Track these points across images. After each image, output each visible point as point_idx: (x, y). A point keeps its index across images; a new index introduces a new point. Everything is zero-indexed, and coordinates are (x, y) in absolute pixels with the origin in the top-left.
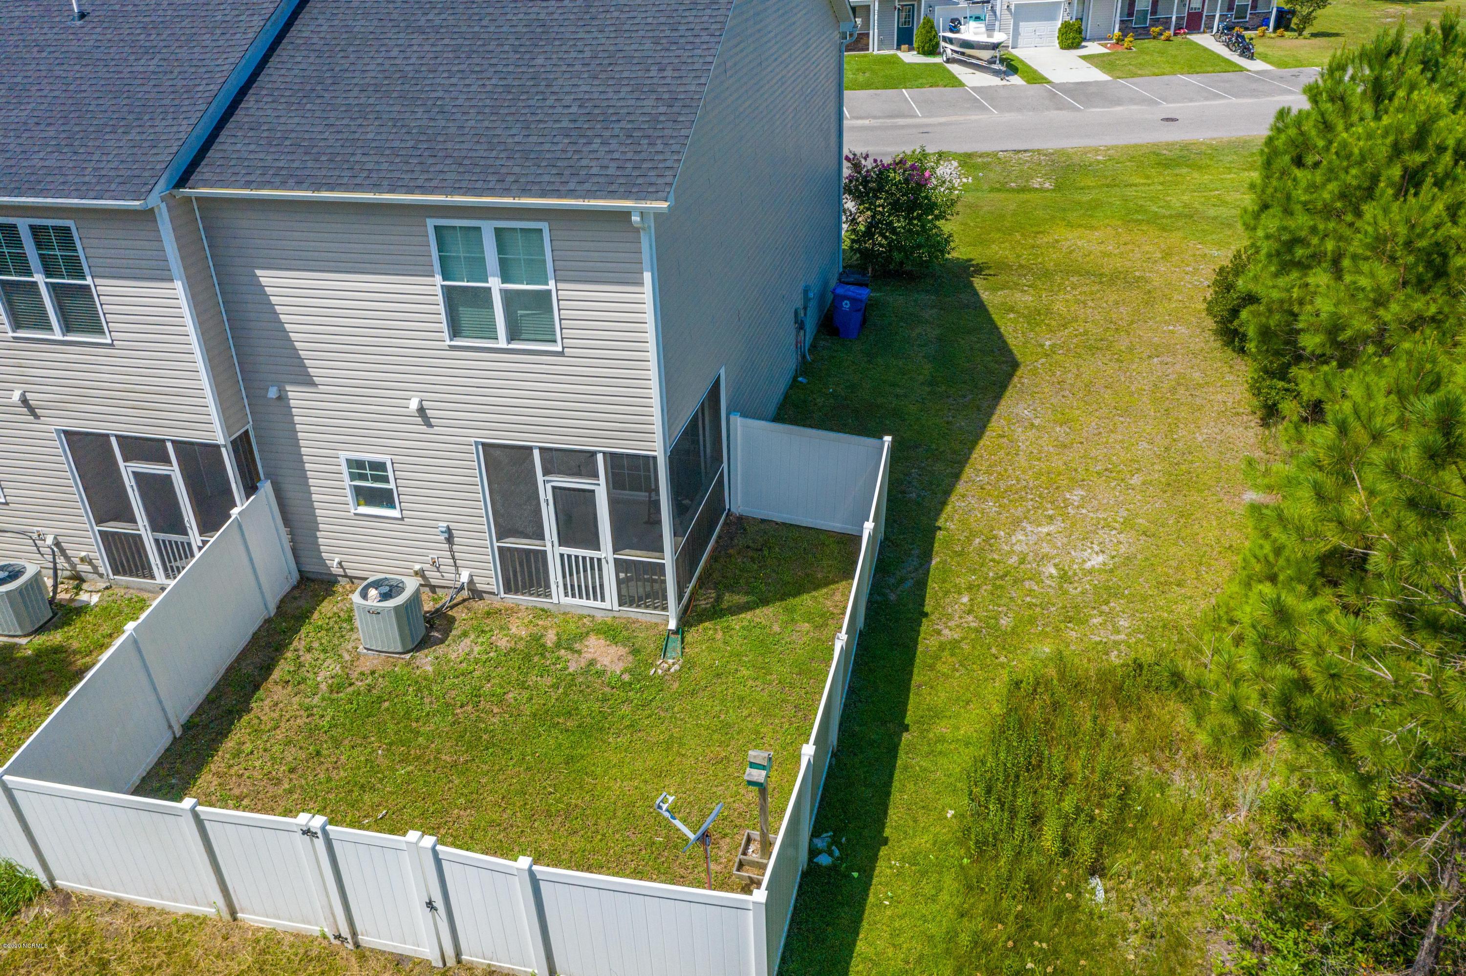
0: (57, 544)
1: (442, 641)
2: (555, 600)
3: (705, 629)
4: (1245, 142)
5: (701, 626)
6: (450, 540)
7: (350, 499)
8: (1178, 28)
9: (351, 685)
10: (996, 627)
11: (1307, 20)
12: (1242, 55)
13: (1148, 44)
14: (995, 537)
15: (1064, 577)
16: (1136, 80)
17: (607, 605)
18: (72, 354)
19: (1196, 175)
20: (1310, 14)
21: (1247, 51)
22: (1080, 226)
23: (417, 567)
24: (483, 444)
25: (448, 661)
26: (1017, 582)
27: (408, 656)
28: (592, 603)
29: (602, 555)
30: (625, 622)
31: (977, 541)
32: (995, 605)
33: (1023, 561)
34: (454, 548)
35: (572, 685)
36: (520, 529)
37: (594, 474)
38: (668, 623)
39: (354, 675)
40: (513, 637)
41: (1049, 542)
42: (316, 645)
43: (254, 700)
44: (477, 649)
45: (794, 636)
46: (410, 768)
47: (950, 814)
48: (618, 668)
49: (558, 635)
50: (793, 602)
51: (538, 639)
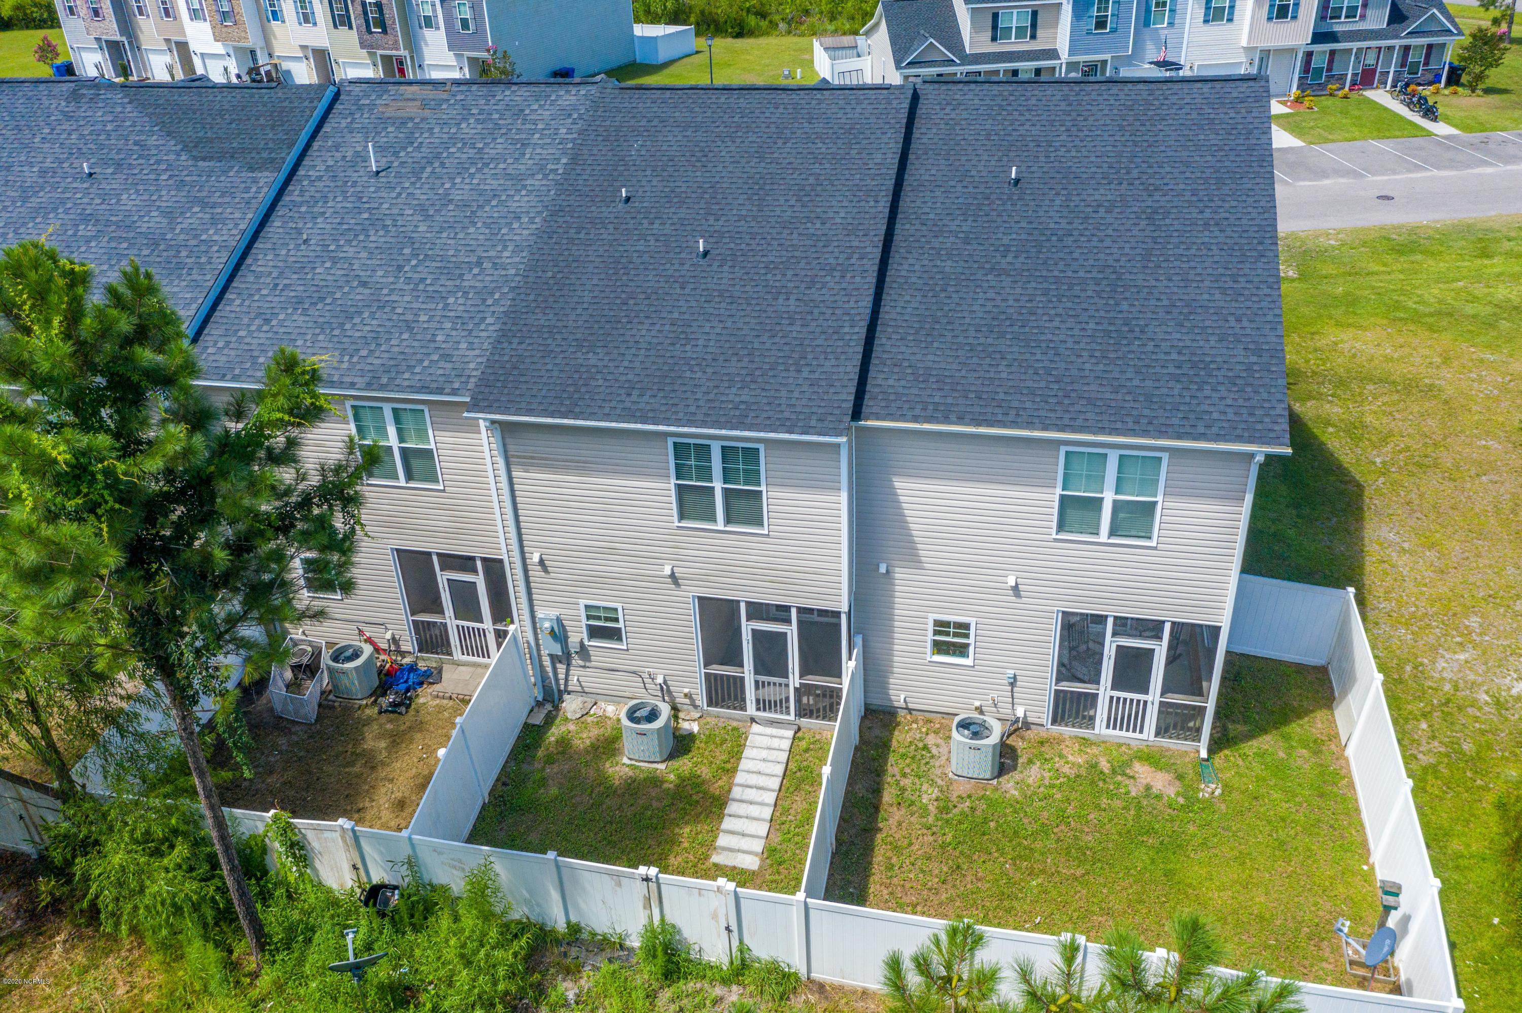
0: (665, 682)
1: (1014, 767)
2: (1097, 731)
3: (1226, 756)
4: (1469, 226)
6: (1013, 684)
7: (929, 650)
8: (1353, 83)
9: (955, 807)
10: (1462, 753)
11: (1480, 77)
12: (1425, 116)
13: (1328, 102)
14: (1422, 664)
15: (1498, 704)
16: (1330, 146)
17: (1144, 736)
18: (731, 540)
19: (1431, 262)
20: (1482, 72)
21: (1430, 113)
22: (1350, 325)
23: (977, 704)
24: (1063, 612)
25: (1029, 786)
26: (1460, 708)
27: (995, 782)
28: (1130, 734)
29: (1149, 698)
30: (1163, 752)
31: (1408, 668)
32: (1452, 731)
33: (1456, 688)
34: (1015, 689)
35: (1139, 807)
36: (1081, 676)
37: (1160, 638)
38: (1198, 752)
39: (954, 799)
40: (1073, 764)
41: (1470, 669)
42: (907, 770)
43: (879, 820)
44: (1047, 775)
45: (1300, 762)
46: (1040, 881)
47: (1496, 921)
48: (1171, 792)
49: (1109, 762)
50: (1286, 729)
51: (1093, 766)
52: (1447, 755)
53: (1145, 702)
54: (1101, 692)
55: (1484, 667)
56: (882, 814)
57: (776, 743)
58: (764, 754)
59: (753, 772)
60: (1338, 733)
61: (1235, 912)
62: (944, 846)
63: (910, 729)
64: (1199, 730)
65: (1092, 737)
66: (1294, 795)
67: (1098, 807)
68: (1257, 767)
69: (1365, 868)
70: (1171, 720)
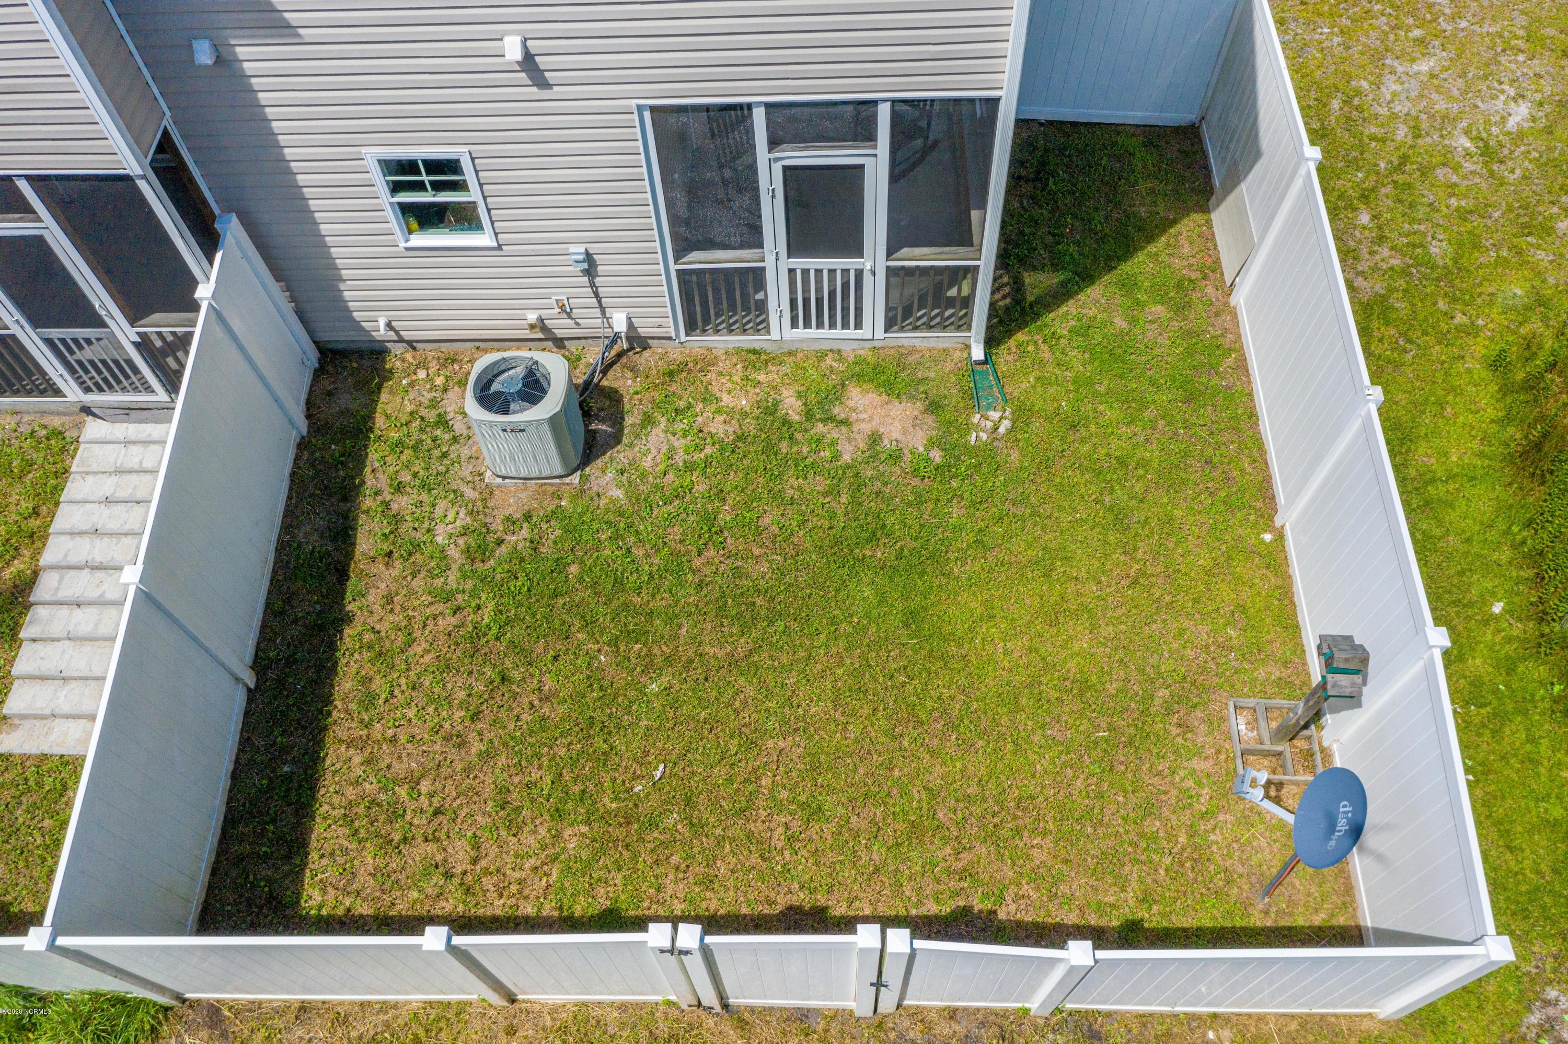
1: (616, 439)
2: (775, 335)
3: (1019, 346)
5: (1012, 342)
6: (589, 272)
7: (394, 225)
9: (500, 543)
10: (1429, 263)
14: (1358, 93)
15: (1487, 152)
17: (865, 334)
23: (532, 317)
24: (653, 109)
25: (643, 475)
26: (1424, 172)
27: (575, 479)
28: (838, 333)
29: (866, 263)
30: (901, 359)
31: (1336, 104)
32: (1413, 221)
33: (1417, 133)
34: (598, 281)
35: (858, 485)
36: (718, 239)
37: (870, 137)
38: (968, 347)
39: (498, 525)
40: (731, 412)
41: (1438, 89)
42: (406, 477)
43: (349, 596)
44: (680, 444)
45: (1152, 332)
46: (665, 680)
47: (1497, 608)
48: (918, 441)
49: (799, 396)
50: (1126, 268)
51: (772, 410)
52: (1405, 272)
53: (859, 274)
54: (769, 264)
55: (1460, 82)
56: (352, 585)
57: (135, 456)
58: (108, 486)
59: (82, 533)
60: (1217, 261)
61: (1034, 683)
62: (478, 632)
63: (412, 385)
64: (967, 302)
65: (768, 347)
66: (1143, 407)
67: (778, 497)
68: (1075, 357)
69: (1268, 537)
70: (912, 289)
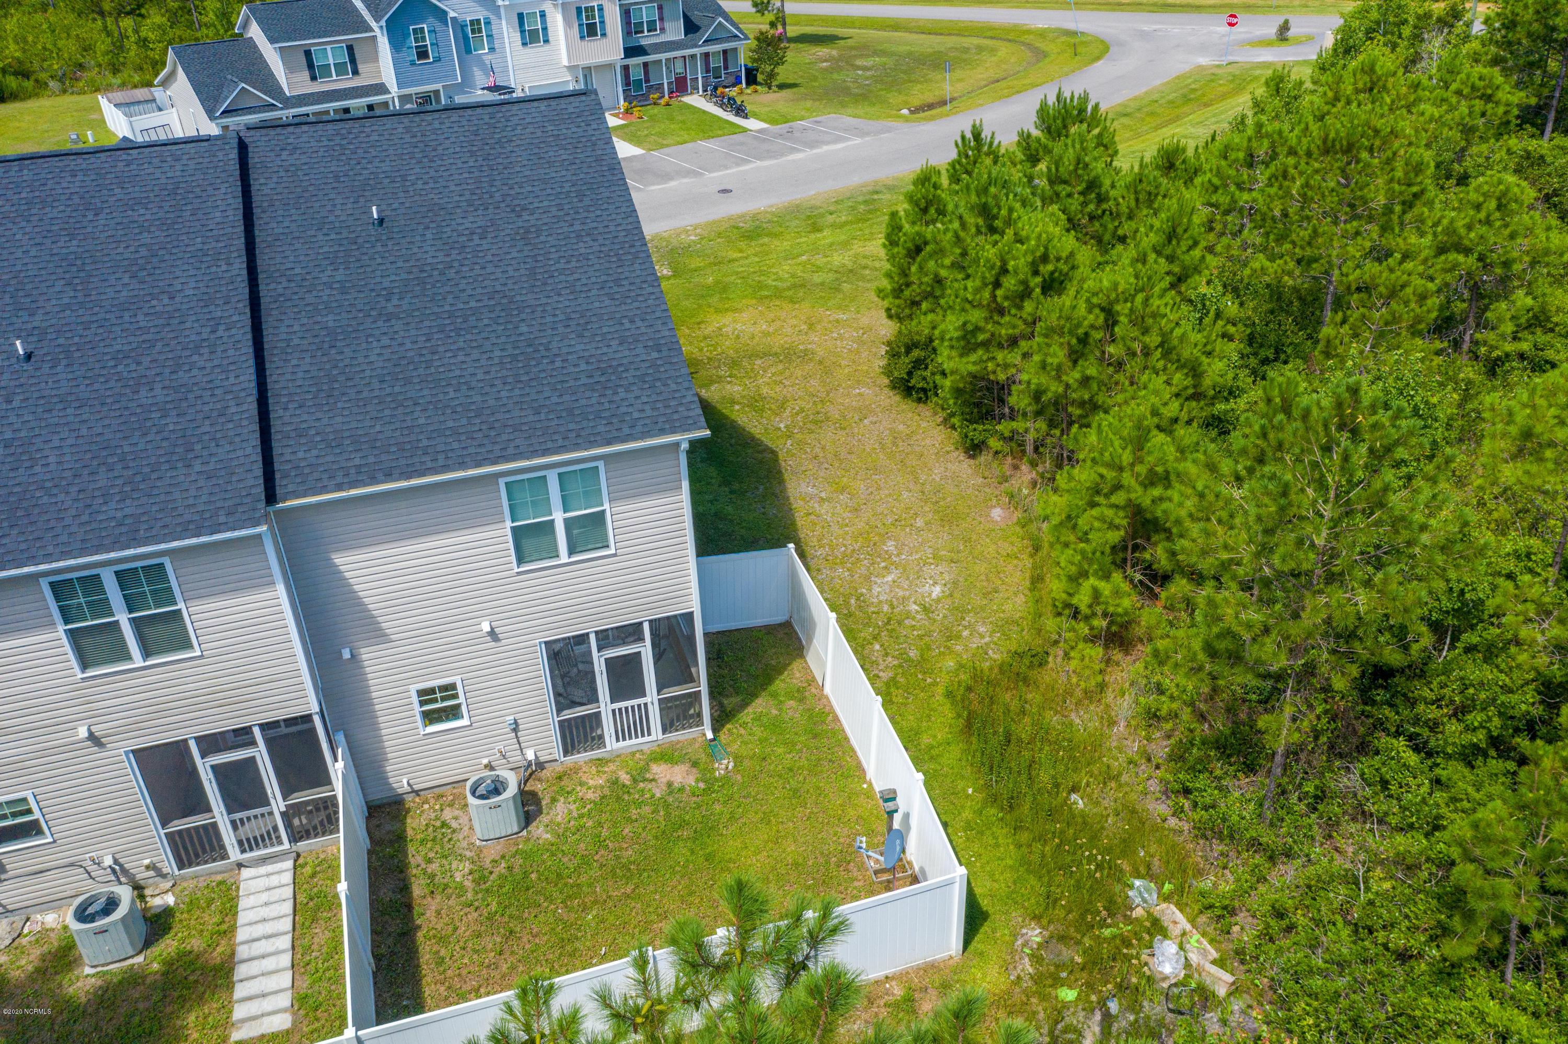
0: (116, 861)
1: (540, 812)
2: (609, 748)
3: (729, 730)
4: (797, 206)
5: (725, 730)
6: (515, 731)
7: (420, 723)
8: (671, 92)
9: (491, 873)
10: (910, 660)
11: (771, 75)
12: (737, 114)
13: (655, 110)
14: (862, 595)
15: (926, 609)
16: (666, 150)
17: (653, 737)
18: (153, 676)
19: (778, 243)
20: (772, 70)
21: (740, 111)
22: (727, 310)
23: (485, 761)
24: (546, 643)
25: (559, 824)
26: (899, 623)
27: (524, 833)
28: (640, 740)
29: (648, 699)
30: (673, 745)
31: (853, 601)
32: (899, 644)
33: (892, 607)
34: (519, 734)
35: (667, 806)
36: (578, 700)
37: (641, 639)
38: (704, 735)
39: (487, 864)
40: (595, 787)
41: (898, 587)
42: (431, 855)
43: (416, 917)
44: (573, 807)
45: (790, 713)
46: (594, 913)
47: (970, 791)
48: (691, 781)
49: (628, 773)
50: (772, 688)
51: (615, 782)
52: (901, 666)
53: (646, 704)
54: (602, 709)
55: (907, 582)
56: (417, 910)
57: (275, 880)
58: (264, 897)
59: (256, 923)
60: (814, 677)
61: (774, 869)
62: (490, 917)
63: (422, 812)
64: (699, 715)
65: (605, 755)
66: (794, 744)
67: (630, 820)
68: (757, 731)
69: (865, 786)
70: (673, 715)
